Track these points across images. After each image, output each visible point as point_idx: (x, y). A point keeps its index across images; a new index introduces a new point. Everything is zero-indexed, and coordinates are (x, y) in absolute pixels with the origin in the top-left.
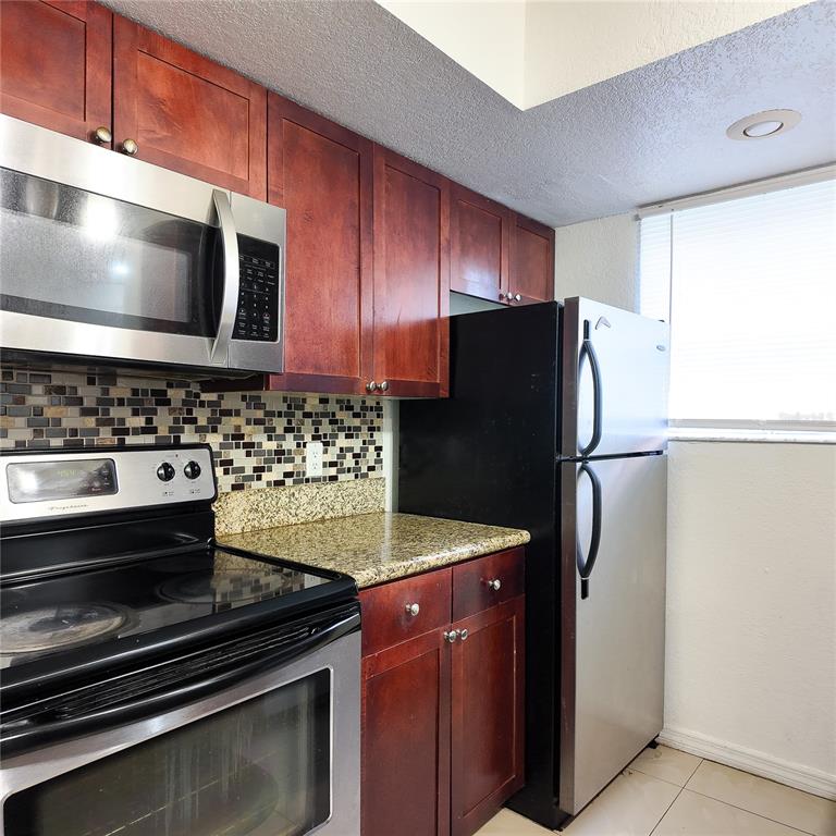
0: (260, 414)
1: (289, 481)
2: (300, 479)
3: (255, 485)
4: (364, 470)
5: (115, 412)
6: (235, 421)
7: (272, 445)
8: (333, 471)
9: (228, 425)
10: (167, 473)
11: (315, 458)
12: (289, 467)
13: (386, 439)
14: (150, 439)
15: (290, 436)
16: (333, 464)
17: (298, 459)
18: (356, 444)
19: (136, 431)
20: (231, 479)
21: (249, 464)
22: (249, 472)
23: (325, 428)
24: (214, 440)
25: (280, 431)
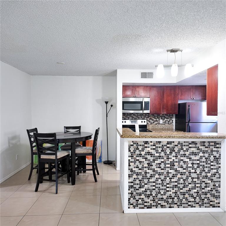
0: (154, 116)
1: (158, 124)
2: (159, 124)
3: (153, 124)
4: (170, 123)
5: (138, 116)
6: (151, 117)
7: (155, 120)
8: (164, 123)
9: (150, 117)
10: (142, 122)
11: (161, 121)
12: (158, 122)
13: (174, 120)
14: (142, 119)
15: (158, 119)
17: (159, 121)
18: (168, 120)
19: (140, 118)
20: (150, 123)
22: (152, 122)
23: (163, 118)
24: (148, 119)
25: (156, 118)
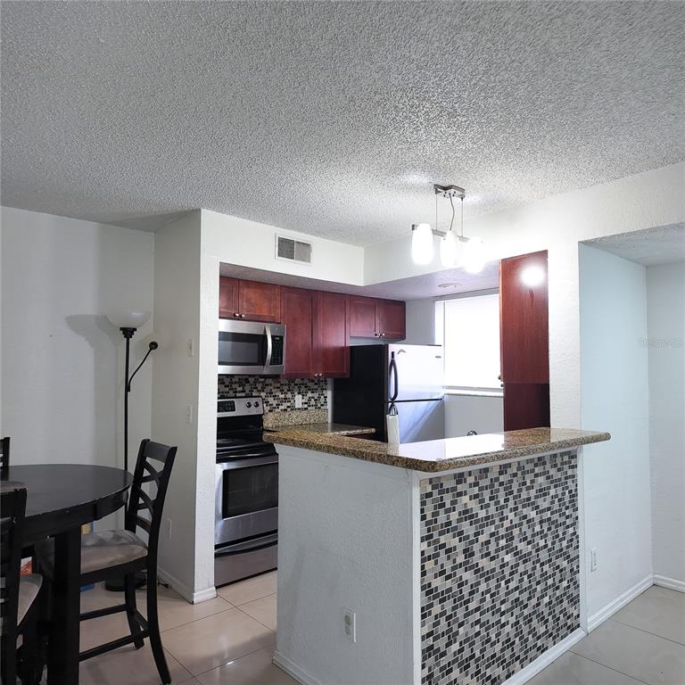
0: (278, 385)
1: (289, 409)
2: (293, 409)
3: (277, 410)
4: (319, 405)
5: (234, 386)
6: (270, 387)
7: (283, 396)
8: (306, 406)
9: (268, 389)
10: (249, 406)
11: (299, 401)
12: (289, 404)
13: (329, 394)
14: (243, 395)
15: (289, 393)
16: (306, 403)
17: (292, 401)
18: (316, 395)
19: (240, 392)
20: (269, 408)
21: (275, 403)
22: (274, 405)
23: (303, 389)
24: (263, 394)
25: (285, 391)
